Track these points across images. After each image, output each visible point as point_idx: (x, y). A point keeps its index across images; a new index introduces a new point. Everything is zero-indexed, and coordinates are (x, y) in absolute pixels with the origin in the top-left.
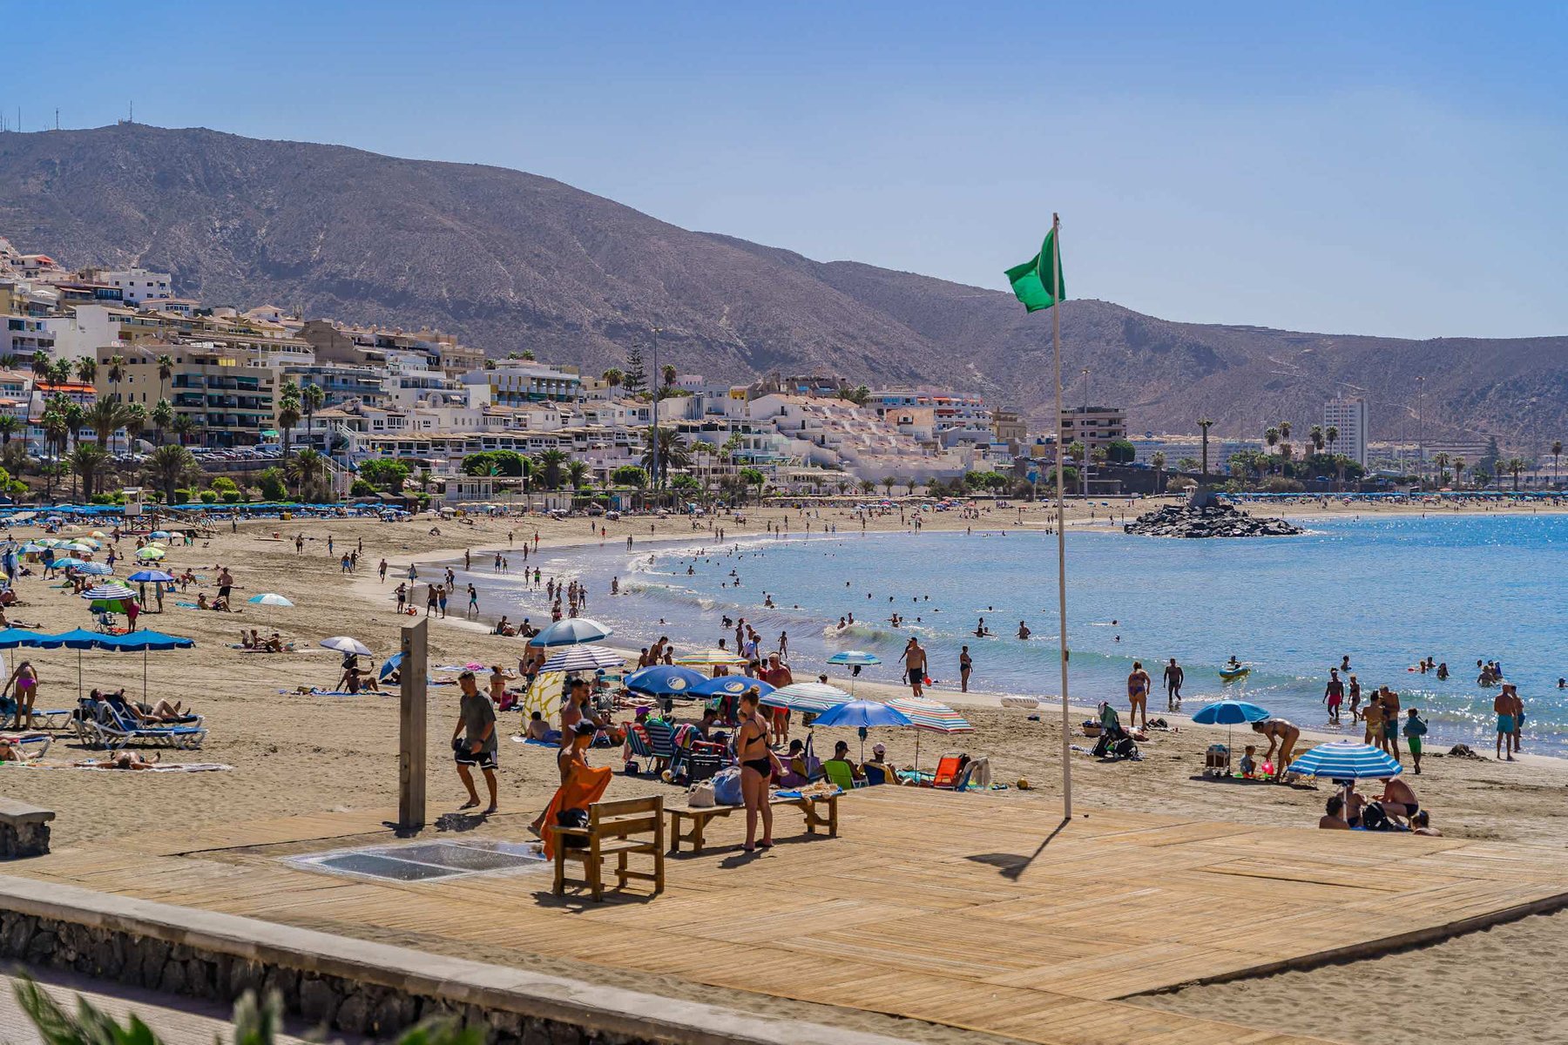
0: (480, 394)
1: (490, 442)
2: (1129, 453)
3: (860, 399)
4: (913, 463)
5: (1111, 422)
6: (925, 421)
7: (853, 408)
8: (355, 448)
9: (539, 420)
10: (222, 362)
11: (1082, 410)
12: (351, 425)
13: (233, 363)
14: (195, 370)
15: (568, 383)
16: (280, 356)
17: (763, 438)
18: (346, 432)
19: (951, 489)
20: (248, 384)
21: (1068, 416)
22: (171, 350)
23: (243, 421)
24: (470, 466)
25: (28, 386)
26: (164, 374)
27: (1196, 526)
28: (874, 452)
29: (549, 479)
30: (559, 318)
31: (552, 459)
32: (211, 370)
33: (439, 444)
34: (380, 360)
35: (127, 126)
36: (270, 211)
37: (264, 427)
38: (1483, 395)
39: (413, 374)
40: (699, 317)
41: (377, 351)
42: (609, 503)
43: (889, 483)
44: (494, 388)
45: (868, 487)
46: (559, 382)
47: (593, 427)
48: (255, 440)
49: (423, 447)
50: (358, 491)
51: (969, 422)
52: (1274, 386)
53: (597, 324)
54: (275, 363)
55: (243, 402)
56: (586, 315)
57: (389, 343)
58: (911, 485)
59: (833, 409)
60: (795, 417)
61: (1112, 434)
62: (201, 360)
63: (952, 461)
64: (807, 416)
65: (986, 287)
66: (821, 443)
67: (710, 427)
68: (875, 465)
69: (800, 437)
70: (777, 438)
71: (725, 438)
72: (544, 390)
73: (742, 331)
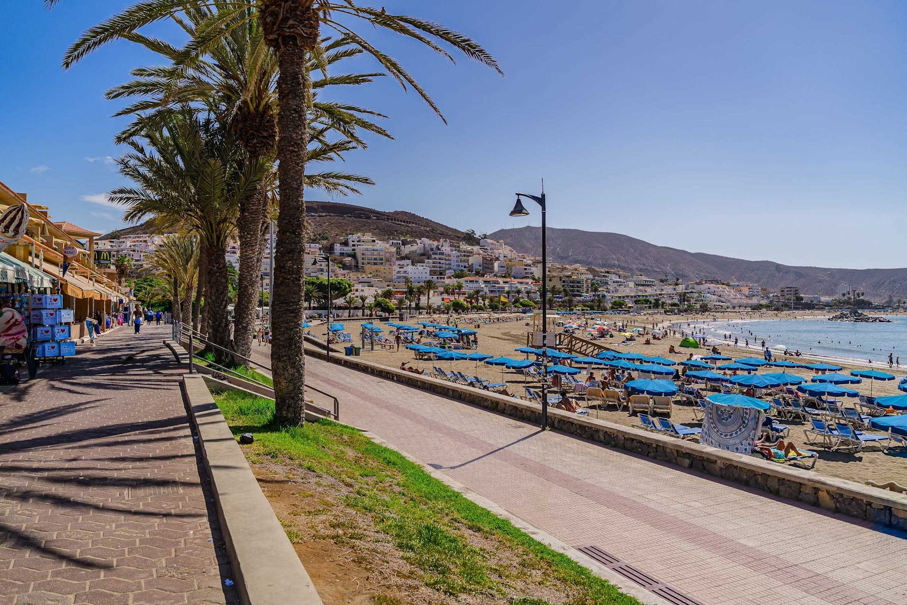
0: (631, 284)
1: (639, 296)
2: (802, 299)
3: (728, 285)
4: (745, 301)
5: (796, 291)
6: (746, 291)
7: (727, 287)
8: (608, 298)
9: (649, 291)
10: (573, 277)
11: (787, 288)
12: (606, 292)
13: (575, 277)
14: (567, 279)
15: (652, 281)
16: (585, 276)
17: (705, 295)
18: (606, 294)
19: (757, 308)
20: (579, 282)
21: (782, 289)
22: (561, 275)
23: (578, 291)
24: (636, 302)
25: (530, 283)
26: (561, 280)
27: (856, 319)
28: (734, 299)
29: (656, 305)
30: (628, 268)
31: (657, 300)
32: (571, 279)
33: (628, 296)
34: (606, 276)
35: (528, 227)
36: (560, 245)
37: (582, 293)
38: (883, 284)
39: (616, 280)
40: (662, 267)
41: (606, 274)
42: (672, 311)
43: (740, 306)
44: (635, 283)
45: (734, 308)
46: (650, 281)
47: (663, 293)
48: (580, 296)
49: (624, 297)
50: (612, 308)
51: (755, 291)
52: (820, 282)
53: (637, 269)
54: (583, 277)
55: (578, 287)
56: (635, 266)
57: (608, 272)
58: (746, 307)
59: (722, 287)
60: (712, 290)
61: (796, 294)
62: (568, 277)
63: (755, 301)
64: (716, 289)
65: (736, 258)
66: (720, 296)
67: (692, 292)
68: (735, 301)
69: (714, 295)
70: (708, 295)
71: (696, 295)
72: (647, 283)
73: (673, 270)
